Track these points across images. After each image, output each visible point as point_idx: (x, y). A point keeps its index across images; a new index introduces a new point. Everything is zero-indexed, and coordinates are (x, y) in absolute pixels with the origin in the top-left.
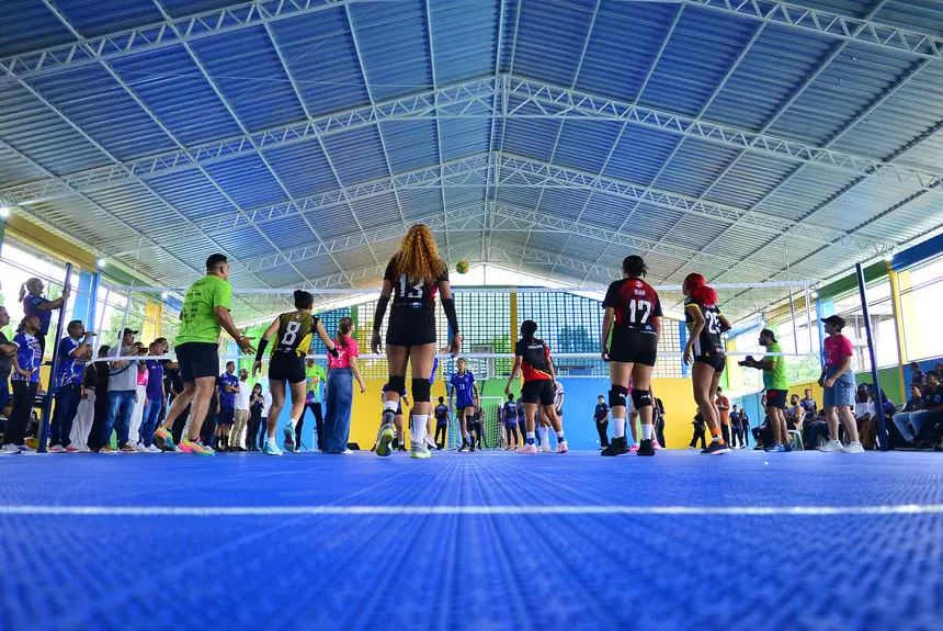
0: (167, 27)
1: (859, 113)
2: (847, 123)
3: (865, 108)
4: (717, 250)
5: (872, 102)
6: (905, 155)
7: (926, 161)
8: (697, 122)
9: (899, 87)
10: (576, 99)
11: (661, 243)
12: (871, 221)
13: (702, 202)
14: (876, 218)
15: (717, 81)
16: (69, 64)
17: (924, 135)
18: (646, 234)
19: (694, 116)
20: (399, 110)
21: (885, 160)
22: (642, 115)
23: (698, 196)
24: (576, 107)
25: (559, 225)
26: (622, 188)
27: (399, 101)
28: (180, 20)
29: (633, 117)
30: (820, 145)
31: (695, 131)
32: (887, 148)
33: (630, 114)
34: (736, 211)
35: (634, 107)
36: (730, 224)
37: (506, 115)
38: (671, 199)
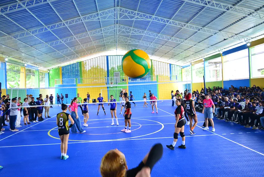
1: (212, 20)
2: (210, 22)
3: (214, 19)
5: (216, 18)
6: (225, 30)
7: (230, 31)
8: (171, 20)
9: (223, 15)
10: (138, 14)
11: (164, 46)
12: (217, 43)
13: (174, 38)
14: (218, 43)
17: (229, 26)
18: (160, 44)
20: (88, 18)
21: (220, 31)
23: (173, 36)
24: (138, 16)
27: (88, 15)
29: (154, 19)
30: (203, 27)
31: (170, 23)
32: (220, 28)
33: (153, 18)
34: (183, 40)
35: (154, 16)
36: (180, 44)
37: (119, 19)
38: (165, 37)
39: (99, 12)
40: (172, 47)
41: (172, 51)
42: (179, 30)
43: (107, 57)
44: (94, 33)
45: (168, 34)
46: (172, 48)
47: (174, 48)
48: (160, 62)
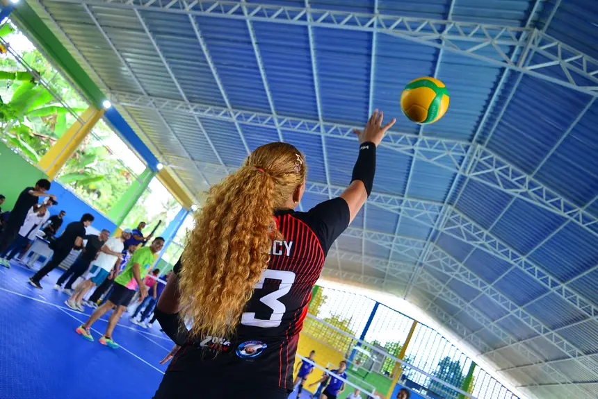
0: (272, 118)
4: (558, 367)
8: (564, 286)
11: (520, 344)
13: (554, 334)
15: (584, 268)
16: (220, 117)
18: (513, 334)
19: (563, 282)
22: (527, 265)
23: (553, 328)
25: (457, 301)
26: (503, 300)
28: (280, 117)
31: (560, 291)
34: (578, 351)
35: (524, 259)
36: (569, 357)
37: (442, 229)
38: (532, 323)
39: (406, 199)
40: (541, 355)
41: (539, 367)
42: (577, 320)
43: (377, 304)
44: (375, 238)
45: (543, 319)
46: (539, 359)
47: (546, 361)
48: (495, 381)
